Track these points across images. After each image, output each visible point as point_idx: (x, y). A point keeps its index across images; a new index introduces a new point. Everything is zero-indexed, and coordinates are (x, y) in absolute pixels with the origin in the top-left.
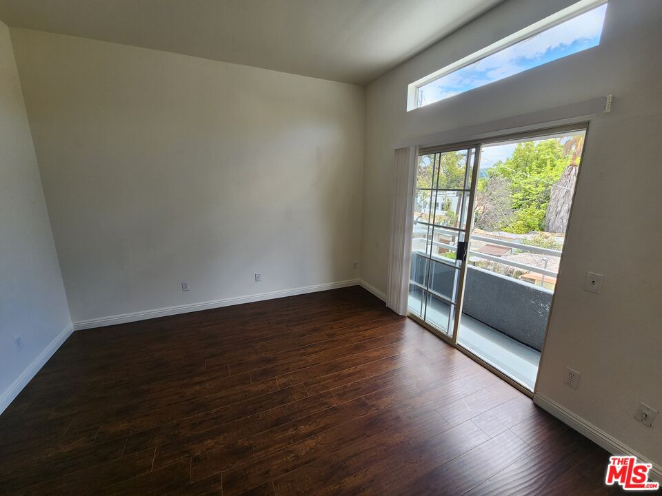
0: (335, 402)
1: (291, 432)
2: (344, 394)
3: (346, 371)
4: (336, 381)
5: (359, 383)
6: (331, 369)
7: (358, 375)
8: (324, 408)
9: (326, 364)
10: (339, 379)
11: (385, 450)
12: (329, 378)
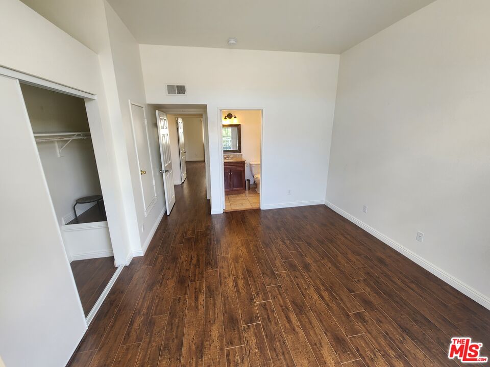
0: (258, 302)
1: (241, 276)
2: (266, 309)
3: (294, 318)
4: (282, 306)
5: (277, 324)
6: (297, 306)
7: (287, 325)
8: (254, 294)
9: (304, 303)
10: (283, 309)
11: (210, 321)
12: (284, 302)
